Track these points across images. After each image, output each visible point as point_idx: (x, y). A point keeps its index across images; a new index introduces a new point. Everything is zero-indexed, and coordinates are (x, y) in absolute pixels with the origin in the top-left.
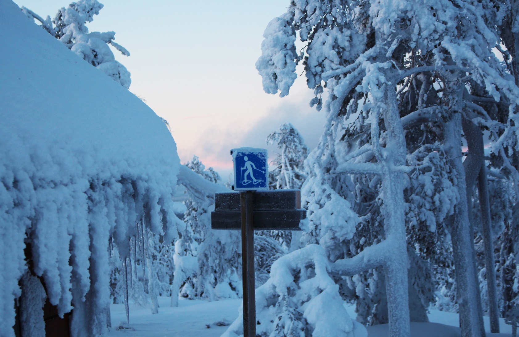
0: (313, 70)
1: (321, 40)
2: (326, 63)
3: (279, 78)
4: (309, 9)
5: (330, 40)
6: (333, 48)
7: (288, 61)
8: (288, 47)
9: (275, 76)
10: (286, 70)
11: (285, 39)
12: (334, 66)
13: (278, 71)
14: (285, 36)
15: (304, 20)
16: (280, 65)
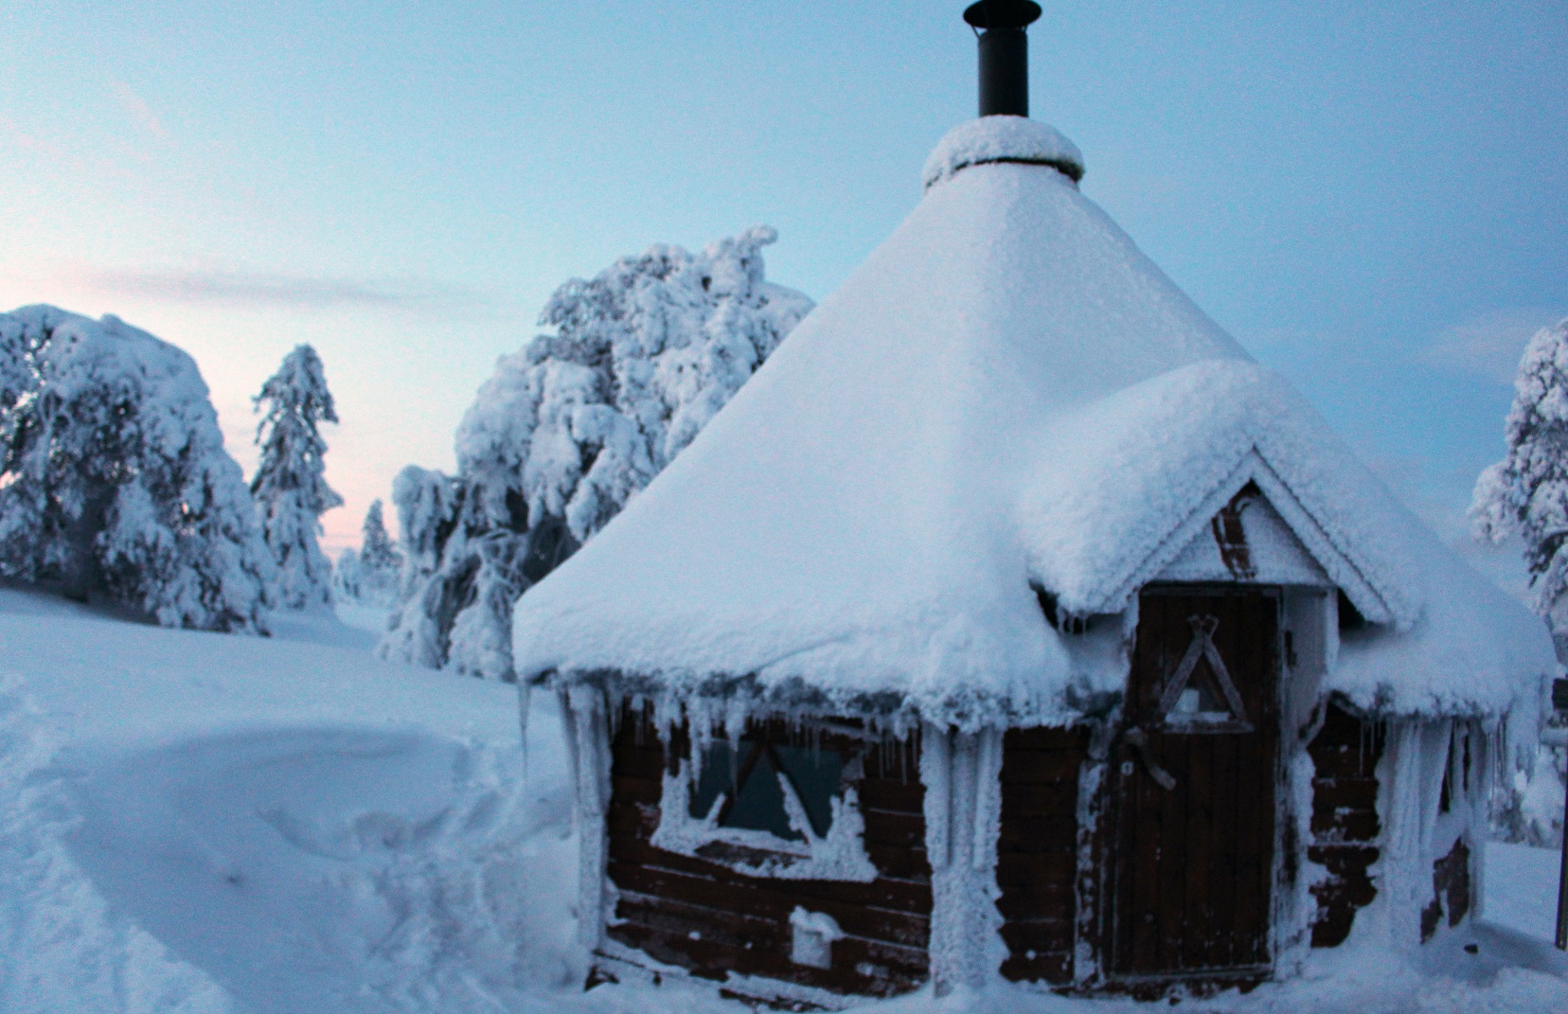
0: (1534, 524)
1: (1546, 492)
2: (1550, 518)
3: (1494, 530)
4: (1533, 459)
5: (1556, 494)
6: (1560, 501)
7: (1507, 513)
8: (1507, 497)
9: (1489, 527)
10: (1504, 522)
11: (1504, 489)
12: (1559, 521)
13: (1493, 523)
14: (1504, 486)
15: (1526, 469)
16: (1496, 516)
